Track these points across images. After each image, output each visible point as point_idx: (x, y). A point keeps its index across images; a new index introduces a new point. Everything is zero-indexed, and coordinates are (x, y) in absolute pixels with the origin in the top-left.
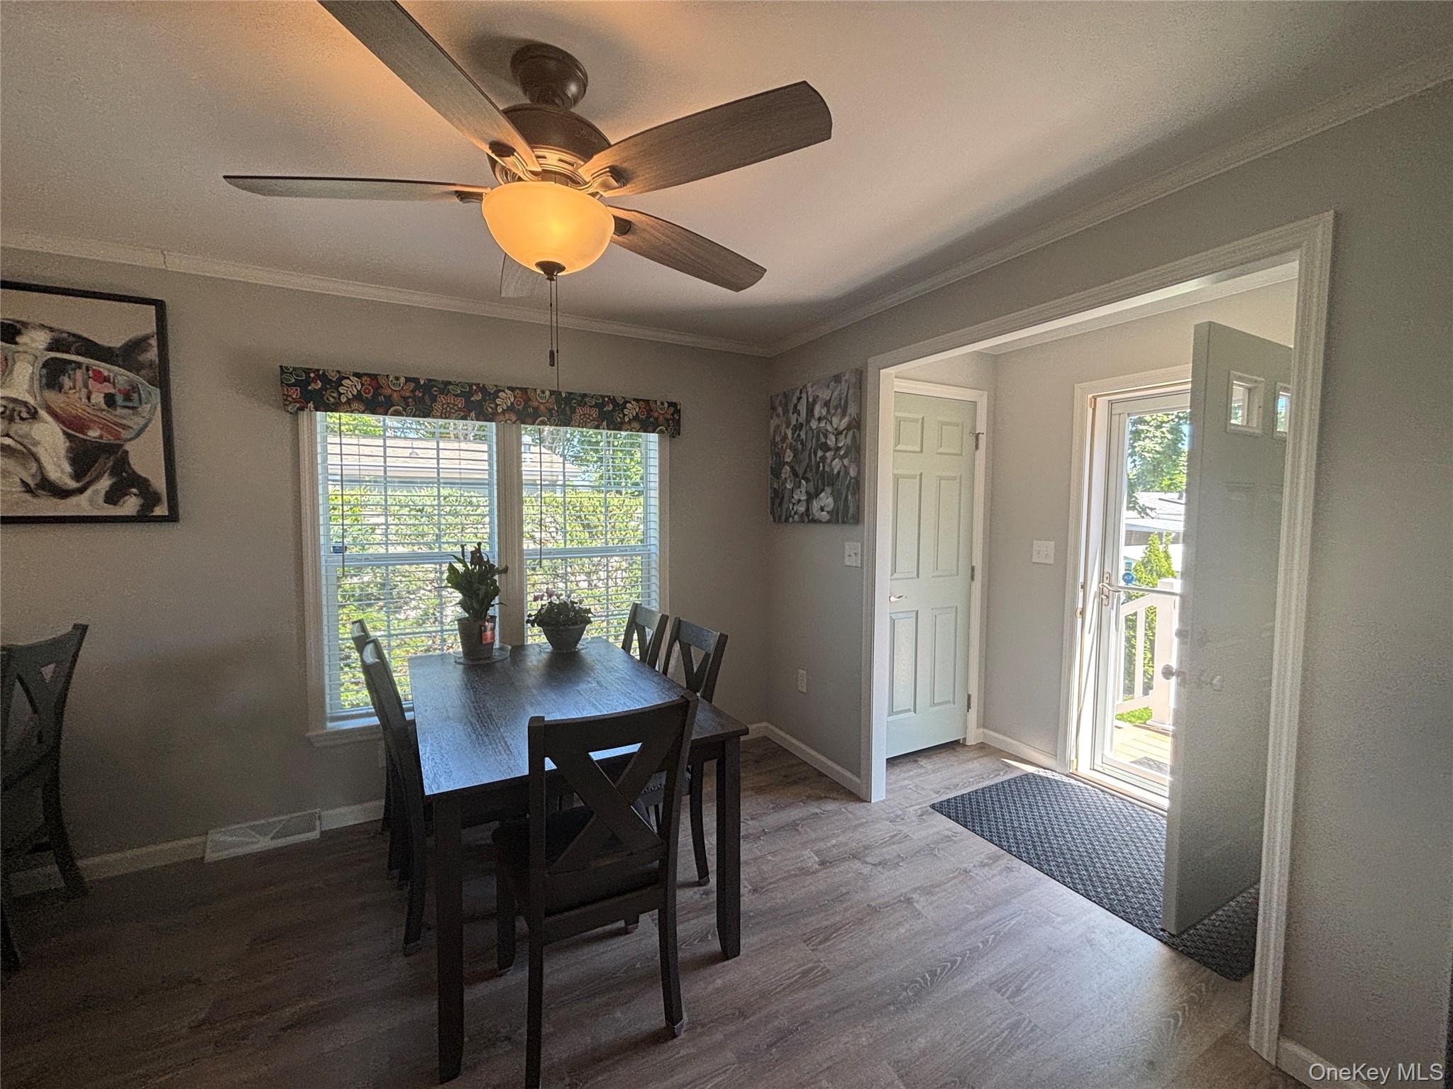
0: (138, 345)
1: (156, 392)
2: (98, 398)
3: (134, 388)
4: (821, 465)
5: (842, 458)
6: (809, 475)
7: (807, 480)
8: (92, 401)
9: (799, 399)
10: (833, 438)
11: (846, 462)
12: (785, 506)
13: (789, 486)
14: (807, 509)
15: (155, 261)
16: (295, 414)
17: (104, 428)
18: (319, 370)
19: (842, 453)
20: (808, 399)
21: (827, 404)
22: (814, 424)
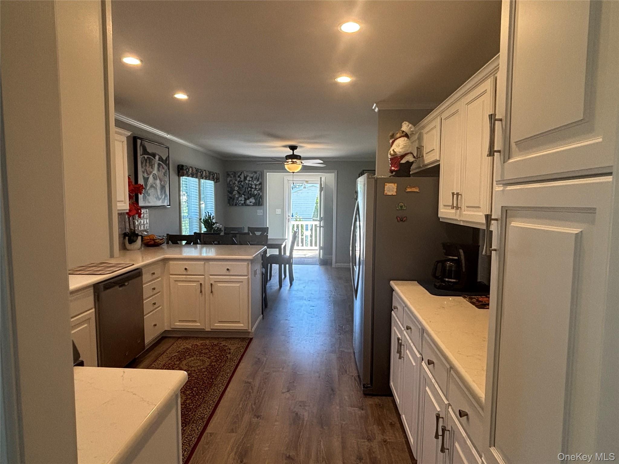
4: (250, 192)
5: (258, 191)
6: (245, 194)
7: (245, 195)
9: (240, 175)
10: (255, 186)
11: (259, 192)
12: (235, 201)
13: (237, 196)
14: (245, 203)
15: (166, 135)
19: (258, 189)
20: (244, 176)
21: (252, 178)
22: (247, 182)
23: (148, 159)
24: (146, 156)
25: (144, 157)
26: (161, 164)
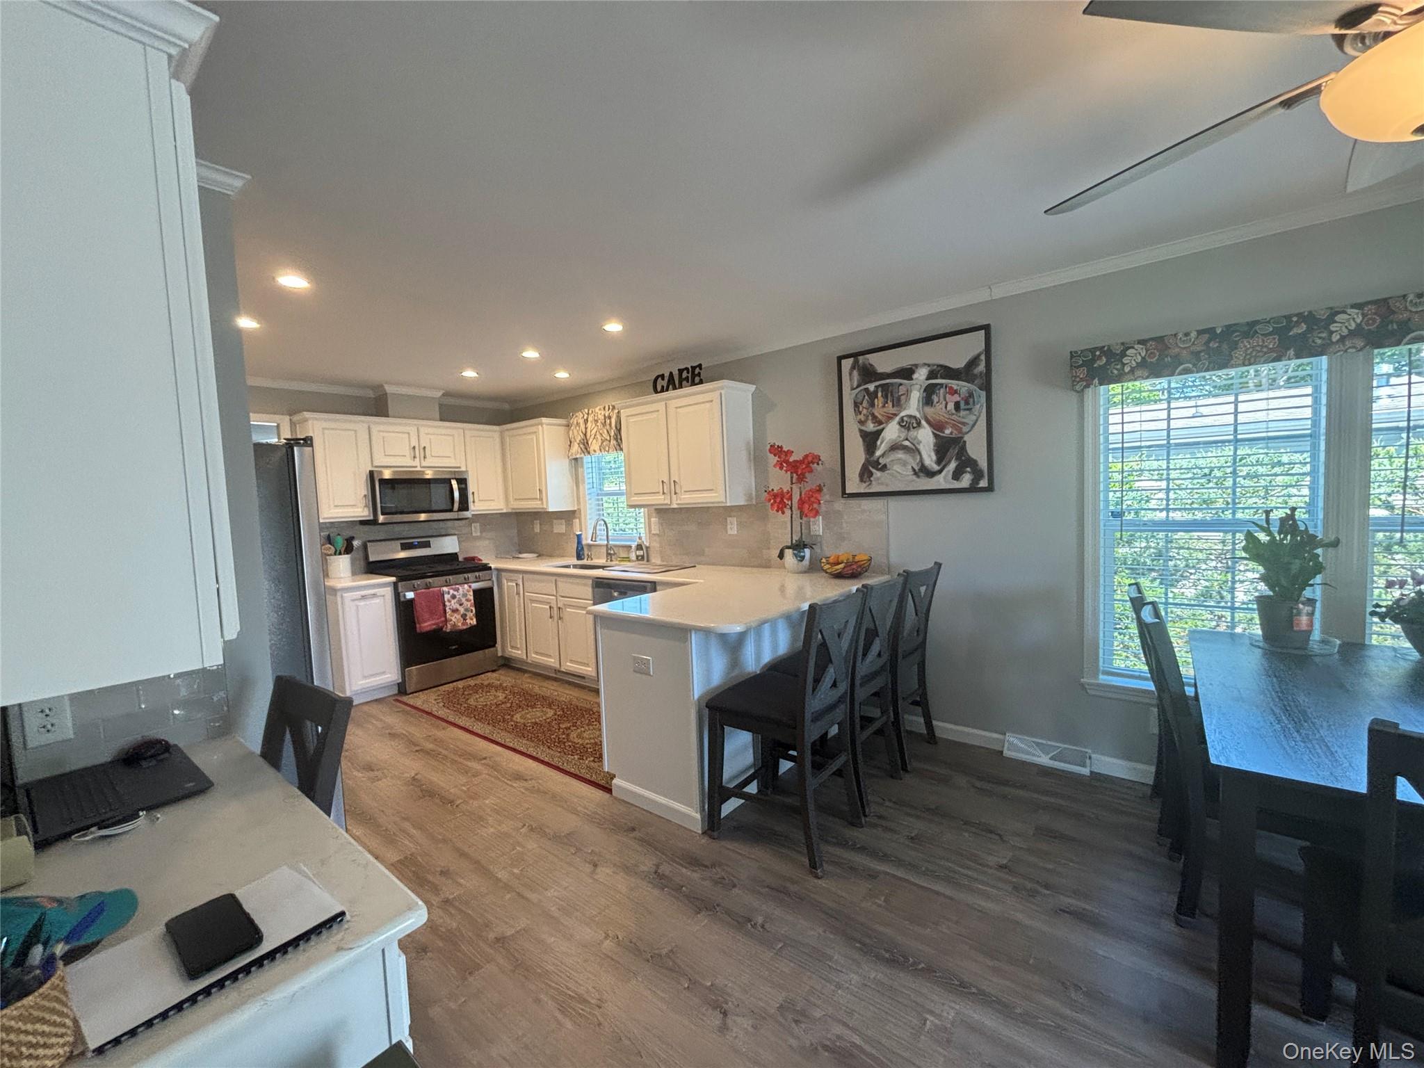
0: (973, 362)
1: (983, 394)
2: (951, 406)
3: (971, 395)
8: (948, 409)
15: (983, 296)
16: (1081, 393)
17: (954, 426)
18: (1104, 347)
23: (880, 389)
24: (871, 387)
25: (867, 390)
26: (937, 384)
